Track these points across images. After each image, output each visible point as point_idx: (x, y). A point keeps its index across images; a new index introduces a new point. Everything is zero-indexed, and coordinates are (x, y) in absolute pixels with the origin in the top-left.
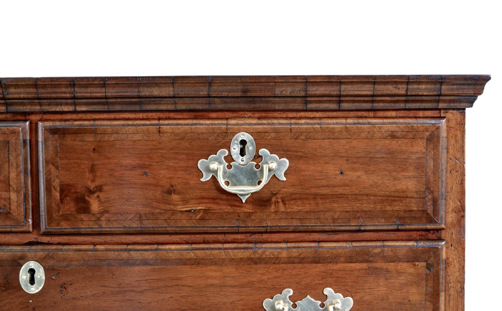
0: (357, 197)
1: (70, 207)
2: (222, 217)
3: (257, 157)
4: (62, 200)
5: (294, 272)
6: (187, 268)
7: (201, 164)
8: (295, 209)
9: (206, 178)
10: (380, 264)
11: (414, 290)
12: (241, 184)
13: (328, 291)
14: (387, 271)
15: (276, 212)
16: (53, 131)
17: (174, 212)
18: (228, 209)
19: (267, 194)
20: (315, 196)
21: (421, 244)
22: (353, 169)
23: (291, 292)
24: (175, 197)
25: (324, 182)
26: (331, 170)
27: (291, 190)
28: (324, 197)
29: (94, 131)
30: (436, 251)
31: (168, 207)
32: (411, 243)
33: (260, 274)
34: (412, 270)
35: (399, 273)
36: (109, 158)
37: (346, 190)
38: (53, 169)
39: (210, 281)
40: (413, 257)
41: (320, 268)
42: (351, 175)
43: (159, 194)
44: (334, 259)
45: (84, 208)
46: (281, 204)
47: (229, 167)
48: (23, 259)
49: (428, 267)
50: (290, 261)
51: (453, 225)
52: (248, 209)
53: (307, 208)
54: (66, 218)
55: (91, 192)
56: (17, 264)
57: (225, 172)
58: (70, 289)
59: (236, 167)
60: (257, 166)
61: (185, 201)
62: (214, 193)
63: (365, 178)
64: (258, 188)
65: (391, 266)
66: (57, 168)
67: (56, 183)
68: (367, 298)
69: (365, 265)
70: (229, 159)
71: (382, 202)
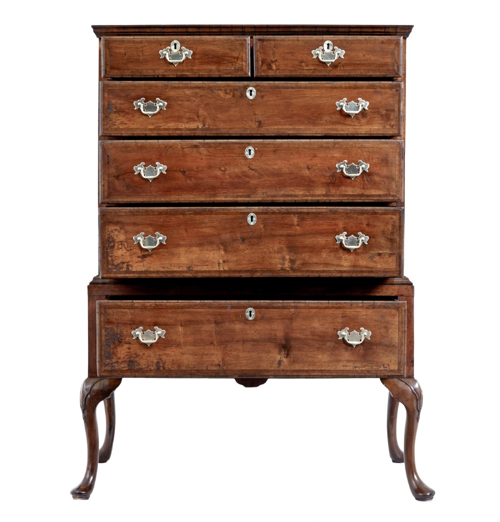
0: (370, 65)
1: (265, 67)
2: (320, 71)
3: (333, 50)
4: (262, 65)
5: (347, 92)
6: (308, 90)
7: (313, 52)
8: (347, 68)
9: (315, 57)
10: (378, 90)
11: (391, 99)
12: (327, 59)
13: (360, 99)
14: (381, 92)
15: (340, 70)
16: (260, 40)
17: (303, 70)
18: (322, 68)
19: (336, 63)
20: (354, 64)
21: (394, 83)
22: (369, 55)
23: (346, 99)
24: (303, 64)
25: (357, 59)
26: (360, 54)
27: (345, 62)
28: (357, 64)
29: (275, 40)
30: (399, 86)
31: (301, 68)
33: (335, 93)
34: (391, 92)
35: (386, 93)
36: (279, 50)
37: (366, 62)
38: (259, 53)
39: (317, 95)
40: (391, 87)
41: (357, 91)
42: (368, 57)
43: (297, 63)
44: (362, 87)
45: (270, 67)
46: (342, 67)
47: (323, 53)
48: (248, 86)
49: (397, 91)
50: (346, 88)
52: (330, 69)
53: (351, 68)
54: (264, 71)
55: (273, 62)
56: (246, 87)
57: (322, 55)
58: (265, 98)
59: (326, 53)
60: (333, 53)
61: (307, 66)
62: (318, 63)
63: (372, 58)
64: (333, 61)
65: (383, 90)
66: (261, 53)
67: (260, 59)
68: (374, 102)
69: (373, 90)
70: (323, 50)
71: (379, 66)
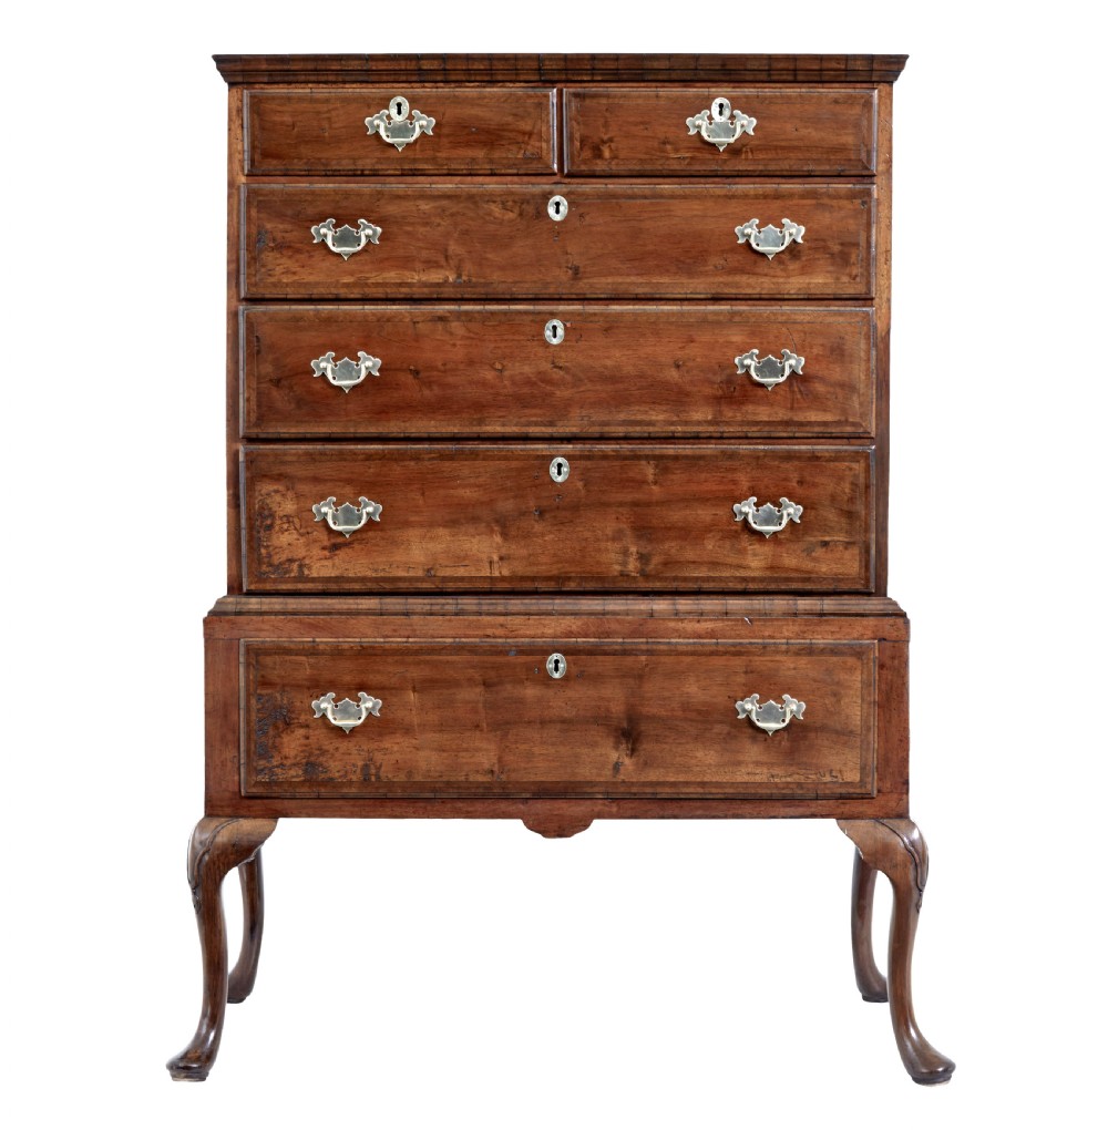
0: (808, 149)
1: (587, 154)
2: (703, 162)
3: (732, 117)
4: (581, 148)
5: (760, 206)
6: (676, 201)
7: (689, 121)
8: (761, 156)
9: (692, 132)
10: (825, 201)
11: (851, 221)
12: (719, 137)
13: (785, 221)
14: (832, 206)
15: (746, 159)
16: (576, 95)
17: (668, 158)
18: (710, 157)
19: (739, 146)
20: (776, 148)
21: (858, 186)
22: (806, 127)
23: (757, 221)
24: (669, 147)
25: (783, 137)
26: (789, 127)
27: (757, 142)
28: (783, 148)
29: (608, 96)
30: (868, 193)
31: (662, 154)
32: (850, 186)
33: (734, 207)
34: (851, 207)
35: (840, 208)
36: (617, 116)
37: (801, 144)
38: (574, 124)
39: (695, 213)
40: (852, 196)
41: (778, 203)
42: (804, 132)
43: (656, 144)
44: (791, 195)
45: (598, 154)
46: (750, 154)
47: (711, 124)
48: (552, 194)
49: (864, 203)
50: (756, 197)
51: (883, 173)
52: (725, 157)
53: (770, 156)
54: (585, 162)
55: (604, 142)
56: (547, 196)
57: (707, 128)
58: (587, 218)
59: (716, 124)
60: (732, 124)
61: (677, 150)
62: (699, 145)
63: (813, 134)
64: (732, 140)
65: (834, 202)
66: (578, 123)
67: (577, 135)
68: (815, 226)
69: (814, 202)
70: (710, 118)
71: (828, 153)
